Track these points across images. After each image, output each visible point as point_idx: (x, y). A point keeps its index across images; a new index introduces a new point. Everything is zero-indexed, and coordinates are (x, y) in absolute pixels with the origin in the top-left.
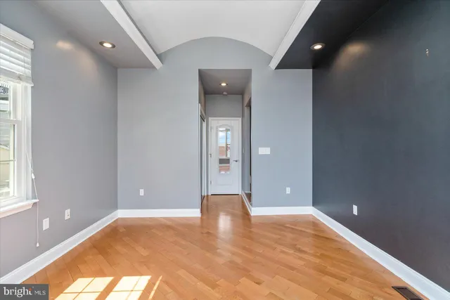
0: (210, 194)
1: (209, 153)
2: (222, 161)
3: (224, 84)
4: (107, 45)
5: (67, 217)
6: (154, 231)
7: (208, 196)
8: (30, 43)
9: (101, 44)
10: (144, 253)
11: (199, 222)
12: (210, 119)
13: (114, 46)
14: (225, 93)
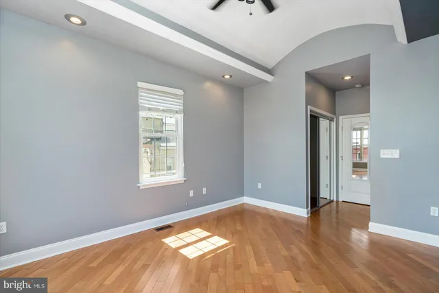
0: (340, 200)
1: (340, 155)
2: (356, 165)
3: (348, 78)
4: (227, 77)
5: (204, 193)
6: (258, 217)
7: (337, 202)
8: (181, 92)
9: (223, 77)
10: (239, 227)
11: (305, 222)
12: (341, 118)
13: (231, 76)
14: (357, 86)
